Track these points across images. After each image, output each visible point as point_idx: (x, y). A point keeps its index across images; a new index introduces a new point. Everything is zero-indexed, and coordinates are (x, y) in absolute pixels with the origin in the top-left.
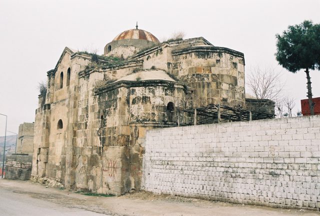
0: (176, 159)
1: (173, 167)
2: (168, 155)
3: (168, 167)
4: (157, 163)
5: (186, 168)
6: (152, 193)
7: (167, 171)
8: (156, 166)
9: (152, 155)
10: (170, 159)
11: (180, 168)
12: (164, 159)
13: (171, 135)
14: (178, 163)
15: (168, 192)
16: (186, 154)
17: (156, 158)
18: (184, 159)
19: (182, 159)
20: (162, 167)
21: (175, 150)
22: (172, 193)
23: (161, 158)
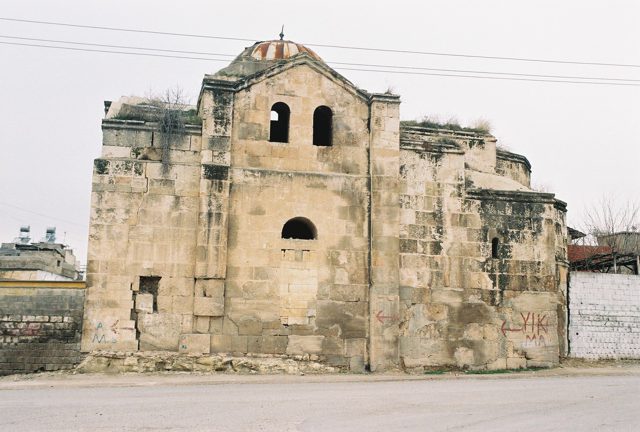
0: (620, 314)
1: (617, 324)
2: (608, 308)
3: (608, 324)
4: (592, 318)
5: (635, 325)
6: (582, 360)
7: (607, 329)
8: (590, 323)
9: (583, 307)
10: (612, 314)
11: (626, 325)
12: (602, 313)
13: (613, 283)
14: (623, 319)
15: (610, 356)
16: (634, 309)
17: (588, 312)
18: (632, 314)
19: (629, 313)
20: (599, 324)
21: (620, 303)
22: (615, 356)
23: (597, 312)
